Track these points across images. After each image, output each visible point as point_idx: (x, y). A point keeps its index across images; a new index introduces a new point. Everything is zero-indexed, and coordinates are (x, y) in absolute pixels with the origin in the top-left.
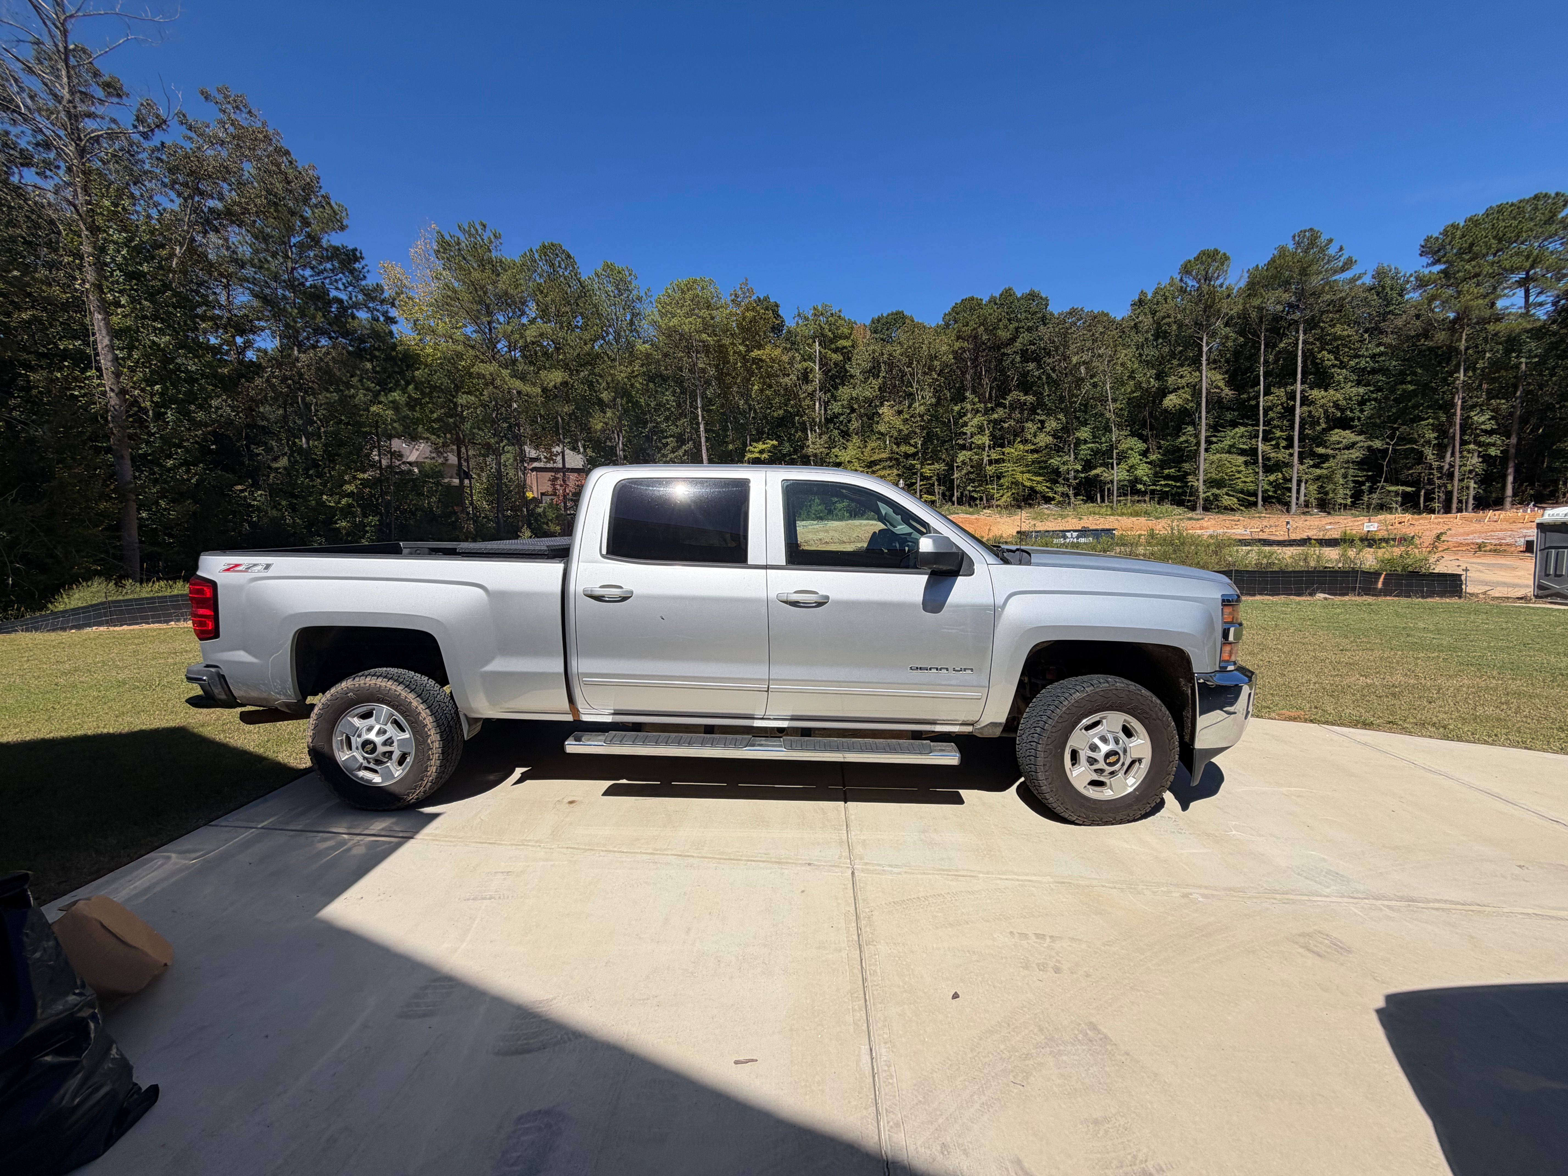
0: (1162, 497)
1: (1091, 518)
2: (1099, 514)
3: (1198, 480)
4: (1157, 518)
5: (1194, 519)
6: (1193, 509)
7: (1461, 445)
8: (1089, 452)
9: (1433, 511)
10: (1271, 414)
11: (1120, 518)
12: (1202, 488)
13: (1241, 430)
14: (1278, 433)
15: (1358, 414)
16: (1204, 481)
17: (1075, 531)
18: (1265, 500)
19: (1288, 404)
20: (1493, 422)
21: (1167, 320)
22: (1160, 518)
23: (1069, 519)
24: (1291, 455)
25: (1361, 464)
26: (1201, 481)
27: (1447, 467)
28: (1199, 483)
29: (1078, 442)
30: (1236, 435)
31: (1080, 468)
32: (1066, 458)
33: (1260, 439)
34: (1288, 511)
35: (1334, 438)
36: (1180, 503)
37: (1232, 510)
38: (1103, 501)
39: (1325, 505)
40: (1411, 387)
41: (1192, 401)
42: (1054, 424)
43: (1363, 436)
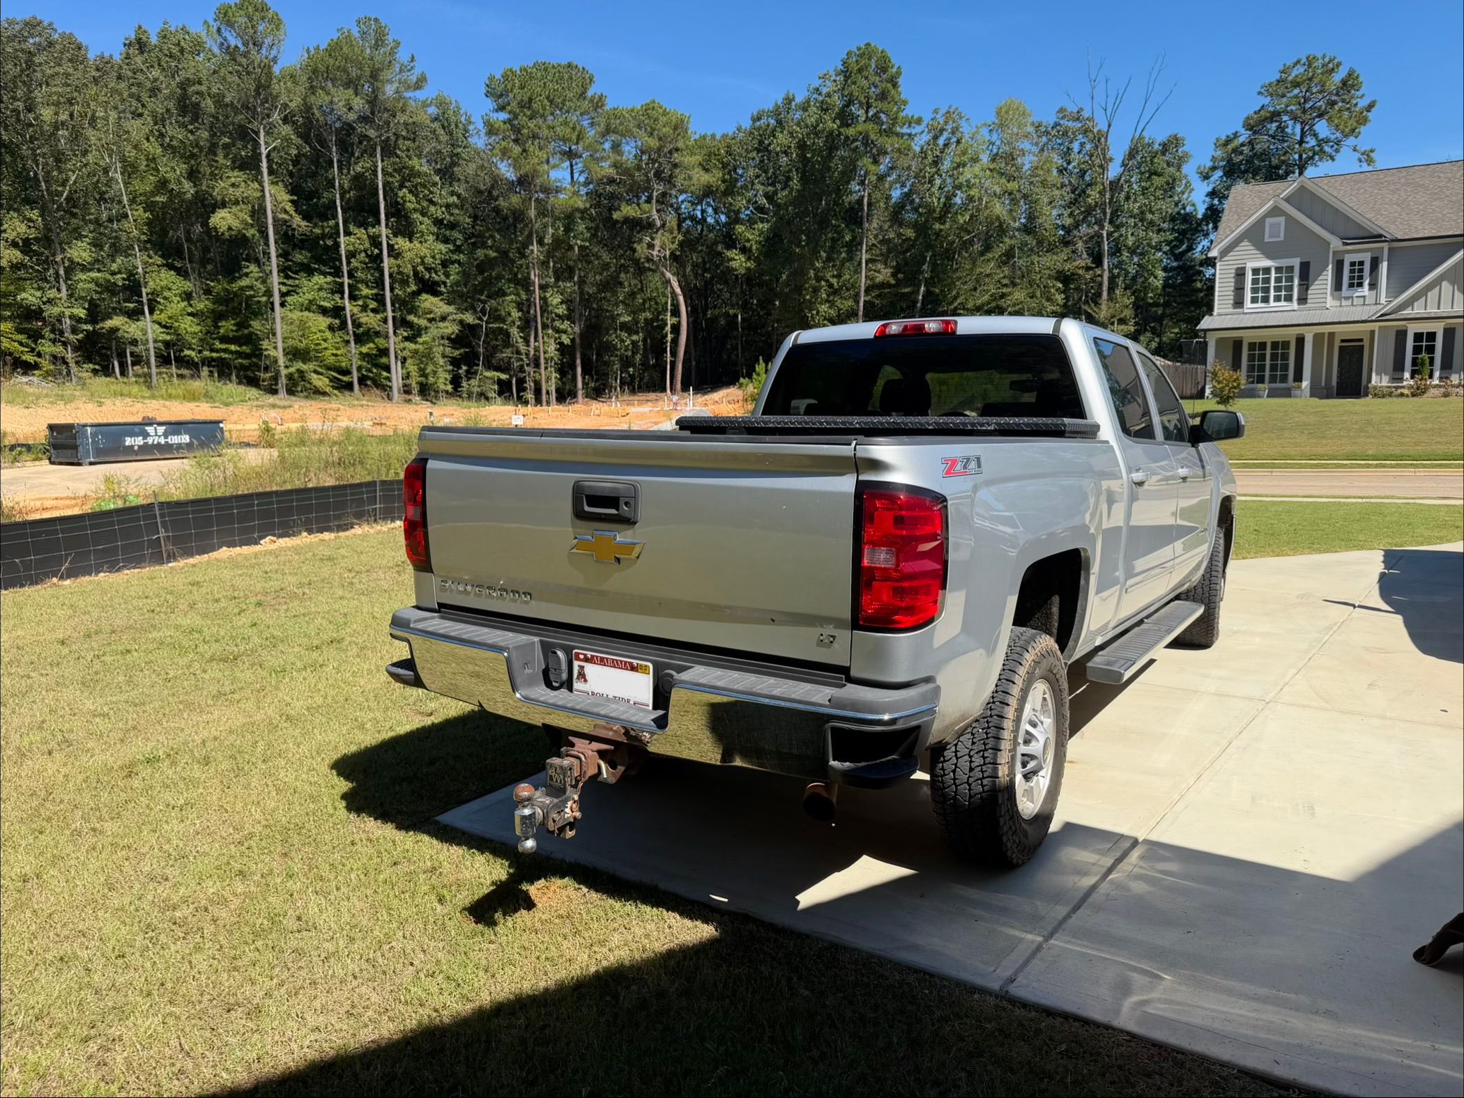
0: (222, 369)
1: (118, 402)
2: (129, 395)
3: (275, 348)
4: (227, 405)
5: (279, 407)
6: (274, 392)
7: (543, 329)
8: (92, 286)
9: (526, 403)
10: (354, 263)
11: (168, 403)
12: (282, 361)
13: (319, 279)
14: (365, 291)
15: (443, 278)
16: (284, 350)
17: (160, 424)
18: (362, 380)
19: (372, 252)
20: (564, 306)
21: (197, 87)
22: (231, 404)
23: (79, 403)
24: (385, 321)
25: (455, 341)
26: (280, 349)
27: (532, 352)
28: (275, 350)
29: (72, 268)
30: (315, 286)
31: (81, 313)
32: (52, 294)
33: (346, 295)
34: (390, 398)
35: (426, 305)
36: (253, 382)
37: (324, 394)
38: (123, 373)
39: (426, 391)
40: (493, 254)
41: (252, 225)
42: (22, 228)
43: (453, 307)
